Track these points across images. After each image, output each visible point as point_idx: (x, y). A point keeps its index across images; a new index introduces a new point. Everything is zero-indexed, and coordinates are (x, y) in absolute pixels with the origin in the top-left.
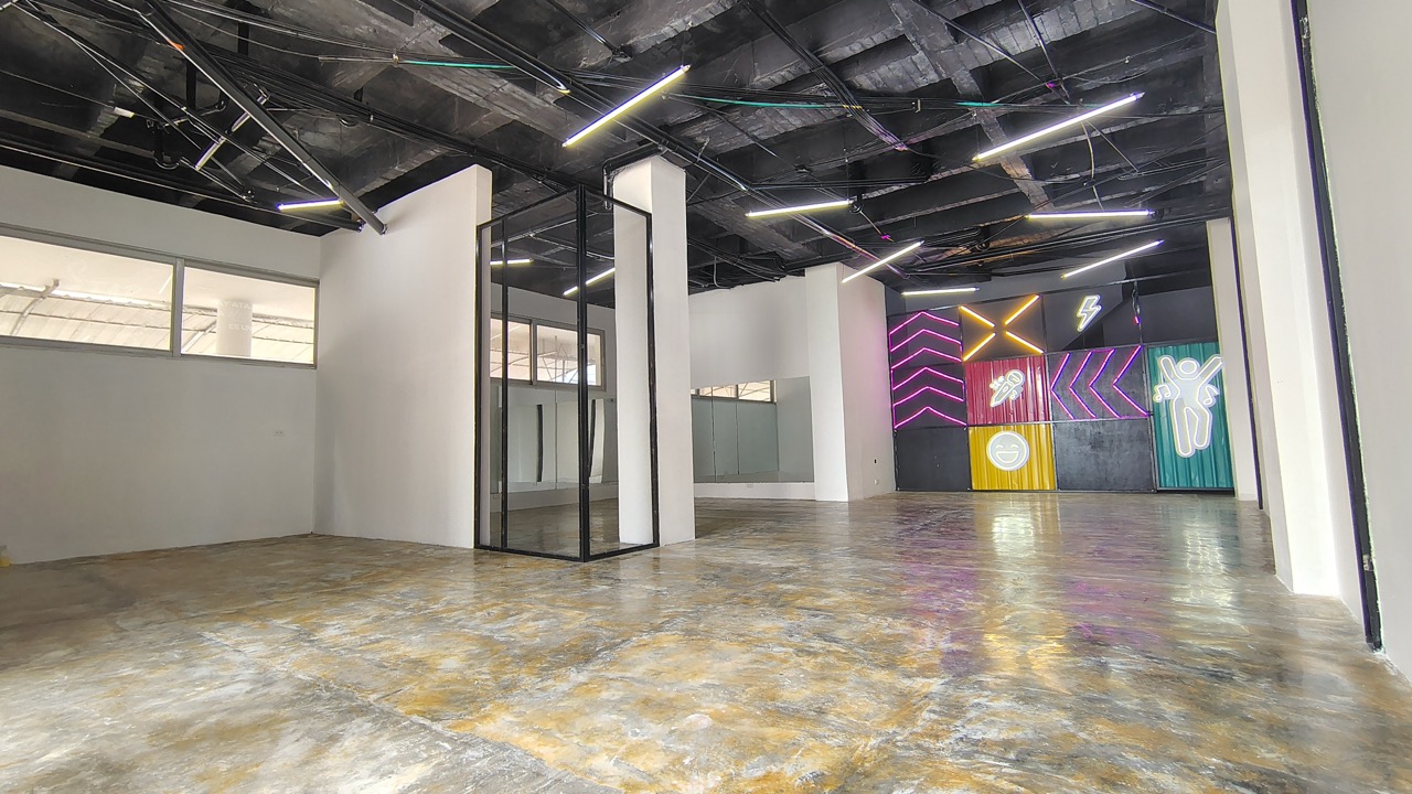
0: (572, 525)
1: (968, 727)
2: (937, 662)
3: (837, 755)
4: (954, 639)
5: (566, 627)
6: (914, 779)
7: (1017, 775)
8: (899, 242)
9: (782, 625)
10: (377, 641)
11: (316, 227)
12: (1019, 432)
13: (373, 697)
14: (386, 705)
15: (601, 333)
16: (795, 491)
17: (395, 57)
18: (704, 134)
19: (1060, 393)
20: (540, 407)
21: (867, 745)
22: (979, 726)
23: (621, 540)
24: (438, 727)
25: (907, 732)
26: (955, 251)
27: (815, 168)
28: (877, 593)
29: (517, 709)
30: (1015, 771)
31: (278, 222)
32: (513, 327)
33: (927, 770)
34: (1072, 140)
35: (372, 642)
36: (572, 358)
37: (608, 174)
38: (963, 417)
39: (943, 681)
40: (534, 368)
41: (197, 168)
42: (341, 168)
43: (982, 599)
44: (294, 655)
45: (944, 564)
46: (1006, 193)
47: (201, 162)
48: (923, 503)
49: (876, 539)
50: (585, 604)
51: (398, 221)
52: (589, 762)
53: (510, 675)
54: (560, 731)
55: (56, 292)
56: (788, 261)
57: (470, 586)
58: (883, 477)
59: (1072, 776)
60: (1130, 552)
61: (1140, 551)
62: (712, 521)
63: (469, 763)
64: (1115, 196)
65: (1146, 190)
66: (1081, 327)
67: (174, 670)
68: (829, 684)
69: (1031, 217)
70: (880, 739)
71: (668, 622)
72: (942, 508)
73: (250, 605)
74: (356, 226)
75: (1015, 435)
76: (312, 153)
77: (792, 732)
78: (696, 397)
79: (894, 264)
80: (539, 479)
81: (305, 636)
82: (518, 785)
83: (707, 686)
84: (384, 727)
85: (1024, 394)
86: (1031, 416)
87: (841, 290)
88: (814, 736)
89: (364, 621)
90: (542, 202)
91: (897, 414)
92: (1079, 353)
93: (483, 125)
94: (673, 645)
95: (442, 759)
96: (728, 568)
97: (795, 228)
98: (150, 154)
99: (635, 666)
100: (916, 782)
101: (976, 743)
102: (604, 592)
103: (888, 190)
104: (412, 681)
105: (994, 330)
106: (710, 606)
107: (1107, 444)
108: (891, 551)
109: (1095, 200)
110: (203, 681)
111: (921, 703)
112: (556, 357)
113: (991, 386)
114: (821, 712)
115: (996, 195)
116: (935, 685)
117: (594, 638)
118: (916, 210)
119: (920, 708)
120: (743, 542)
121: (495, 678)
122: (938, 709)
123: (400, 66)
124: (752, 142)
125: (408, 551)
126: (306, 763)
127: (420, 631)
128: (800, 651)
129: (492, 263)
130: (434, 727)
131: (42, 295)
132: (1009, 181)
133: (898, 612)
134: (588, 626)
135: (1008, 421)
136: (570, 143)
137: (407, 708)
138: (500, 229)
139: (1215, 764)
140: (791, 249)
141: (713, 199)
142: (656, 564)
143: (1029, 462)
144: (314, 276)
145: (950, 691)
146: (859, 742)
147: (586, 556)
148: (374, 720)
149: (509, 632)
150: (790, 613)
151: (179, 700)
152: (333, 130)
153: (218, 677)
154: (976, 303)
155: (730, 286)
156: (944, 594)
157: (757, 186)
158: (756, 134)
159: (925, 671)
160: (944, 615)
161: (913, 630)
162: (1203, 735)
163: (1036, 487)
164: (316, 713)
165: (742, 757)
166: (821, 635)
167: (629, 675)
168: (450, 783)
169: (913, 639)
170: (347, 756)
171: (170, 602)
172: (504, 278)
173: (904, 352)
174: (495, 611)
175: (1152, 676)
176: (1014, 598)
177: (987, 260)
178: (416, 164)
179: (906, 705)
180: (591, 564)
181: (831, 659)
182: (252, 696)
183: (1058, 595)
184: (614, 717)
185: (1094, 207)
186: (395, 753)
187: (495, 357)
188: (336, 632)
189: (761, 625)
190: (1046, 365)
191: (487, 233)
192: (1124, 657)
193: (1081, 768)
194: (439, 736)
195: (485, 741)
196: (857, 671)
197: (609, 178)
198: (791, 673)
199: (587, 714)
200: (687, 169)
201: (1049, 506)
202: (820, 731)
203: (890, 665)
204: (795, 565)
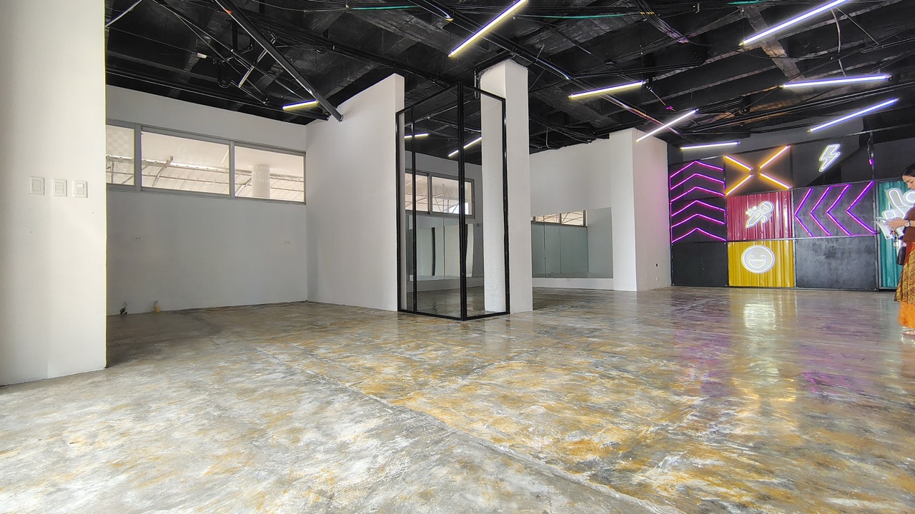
0: (456, 300)
1: (720, 426)
2: (699, 387)
3: (627, 434)
4: (711, 375)
5: (454, 355)
6: (680, 451)
7: (753, 455)
8: (679, 110)
9: (591, 361)
10: (347, 357)
11: (303, 118)
12: (767, 245)
13: (349, 384)
14: (355, 389)
15: (472, 181)
16: (600, 284)
17: (347, 6)
18: (541, 42)
19: (802, 218)
20: (433, 229)
21: (648, 431)
22: (728, 426)
23: (486, 310)
24: (384, 401)
25: (675, 426)
26: (722, 116)
27: (619, 61)
28: (656, 346)
29: (428, 396)
30: (753, 453)
31: (283, 117)
32: (418, 178)
33: (689, 447)
34: (823, 24)
35: (344, 357)
36: (455, 199)
37: (477, 74)
38: (724, 234)
39: (702, 399)
40: (430, 204)
41: (240, 86)
42: (318, 82)
43: (734, 353)
44: (304, 361)
45: (705, 331)
46: (765, 69)
47: (241, 83)
48: (691, 293)
49: (657, 314)
50: (465, 344)
51: (349, 113)
52: (472, 425)
53: (423, 379)
54: (454, 409)
55: (171, 164)
56: (598, 129)
57: (396, 331)
58: (663, 276)
59: (795, 460)
60: (852, 328)
61: (862, 329)
62: (543, 301)
63: (403, 420)
64: (858, 66)
65: (885, 59)
66: (822, 168)
67: (244, 365)
68: (623, 396)
69: (785, 86)
70: (657, 428)
71: (517, 356)
72: (704, 297)
73: (279, 336)
74: (325, 117)
75: (764, 248)
76: (301, 73)
77: (597, 419)
78: (534, 222)
79: (676, 127)
80: (434, 274)
81: (308, 352)
82: (431, 433)
83: (541, 391)
84: (355, 399)
85: (773, 219)
86: (777, 234)
87: (636, 148)
88: (613, 423)
89: (338, 347)
90: (435, 95)
91: (674, 233)
92: (819, 188)
93: (399, 47)
94: (520, 368)
95: (388, 417)
96: (554, 328)
97: (602, 104)
98: (215, 80)
99: (497, 378)
100: (682, 453)
101: (725, 435)
102: (477, 337)
103: (672, 73)
104: (368, 378)
105: (751, 173)
106: (543, 348)
107: (839, 255)
108: (667, 322)
109: (840, 71)
110: (259, 371)
111: (686, 410)
112: (443, 198)
113: (747, 213)
114: (617, 410)
115: (757, 72)
116: (697, 400)
117: (472, 362)
118: (693, 87)
119: (686, 413)
120: (564, 313)
121: (415, 379)
122: (698, 414)
123: (350, 12)
124: (574, 45)
125: (360, 312)
126: (316, 413)
127: (371, 353)
128: (603, 376)
129: (405, 137)
130: (382, 401)
131: (165, 166)
132: (769, 60)
133: (672, 358)
134: (467, 355)
135: (759, 238)
136: (453, 54)
137: (367, 391)
138: (411, 114)
139: (909, 462)
140: (600, 120)
141: (546, 87)
142: (508, 323)
143: (774, 268)
144: (303, 150)
145: (708, 405)
146: (644, 429)
147: (464, 317)
148: (349, 395)
149: (421, 356)
150: (597, 355)
151: (249, 379)
152: (311, 58)
153: (267, 369)
154: (738, 153)
155: (557, 147)
156: (705, 349)
157: (577, 76)
158: (577, 39)
159: (689, 392)
160: (704, 361)
161: (682, 368)
162: (901, 444)
163: (779, 285)
164: (318, 390)
165: (565, 431)
166: (617, 368)
167: (494, 382)
168: (393, 429)
169: (682, 374)
170: (337, 411)
171: (238, 332)
172: (413, 146)
173: (680, 190)
174: (412, 345)
175: (864, 406)
176: (759, 354)
177: (747, 122)
178: (359, 75)
179: (675, 411)
180: (468, 322)
181: (624, 382)
182: (285, 379)
183: (792, 353)
184: (486, 404)
185: (839, 75)
186: (362, 412)
187: (408, 198)
188: (324, 351)
189: (577, 360)
190: (793, 198)
191: (402, 117)
192: (842, 393)
193: (803, 455)
194: (385, 406)
195: (411, 411)
196: (642, 389)
197: (477, 77)
198: (598, 388)
199: (469, 401)
200: (529, 68)
201: (788, 297)
202: (616, 420)
203: (665, 387)
204: (600, 328)
